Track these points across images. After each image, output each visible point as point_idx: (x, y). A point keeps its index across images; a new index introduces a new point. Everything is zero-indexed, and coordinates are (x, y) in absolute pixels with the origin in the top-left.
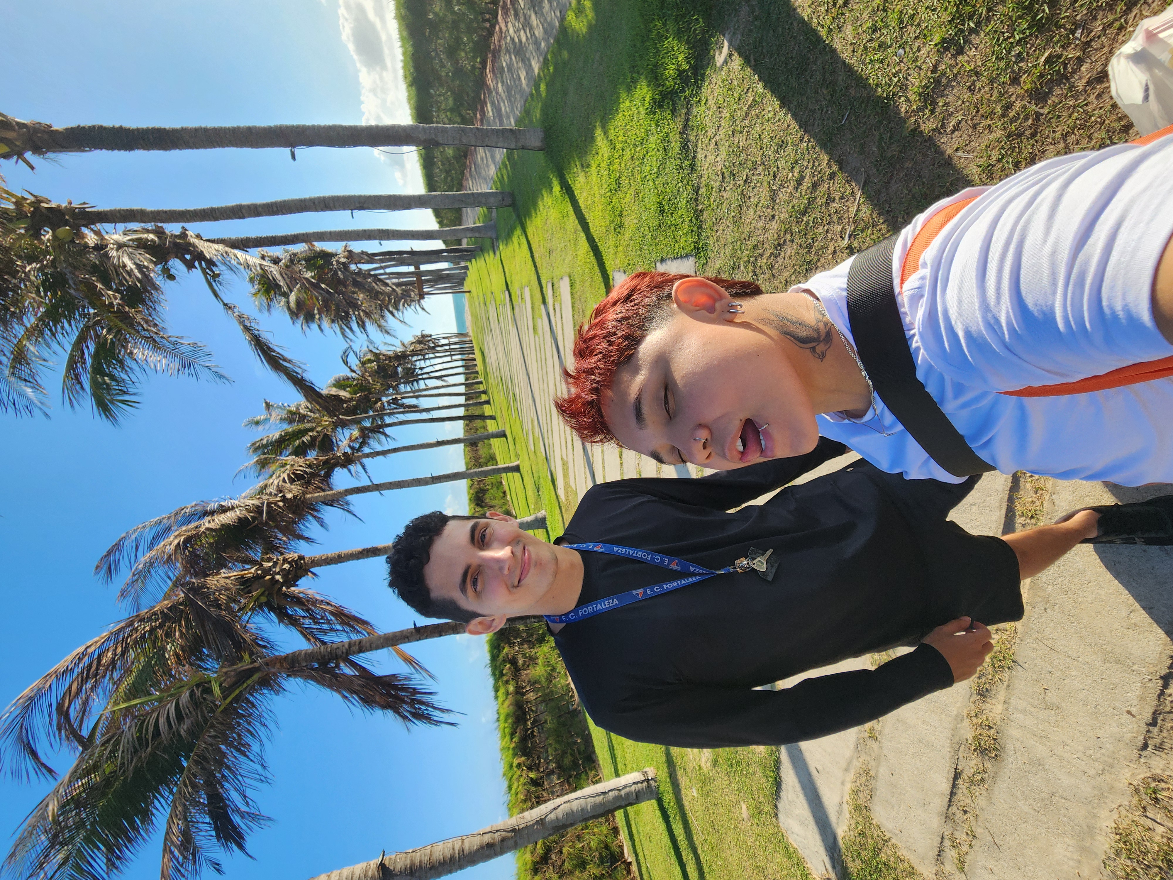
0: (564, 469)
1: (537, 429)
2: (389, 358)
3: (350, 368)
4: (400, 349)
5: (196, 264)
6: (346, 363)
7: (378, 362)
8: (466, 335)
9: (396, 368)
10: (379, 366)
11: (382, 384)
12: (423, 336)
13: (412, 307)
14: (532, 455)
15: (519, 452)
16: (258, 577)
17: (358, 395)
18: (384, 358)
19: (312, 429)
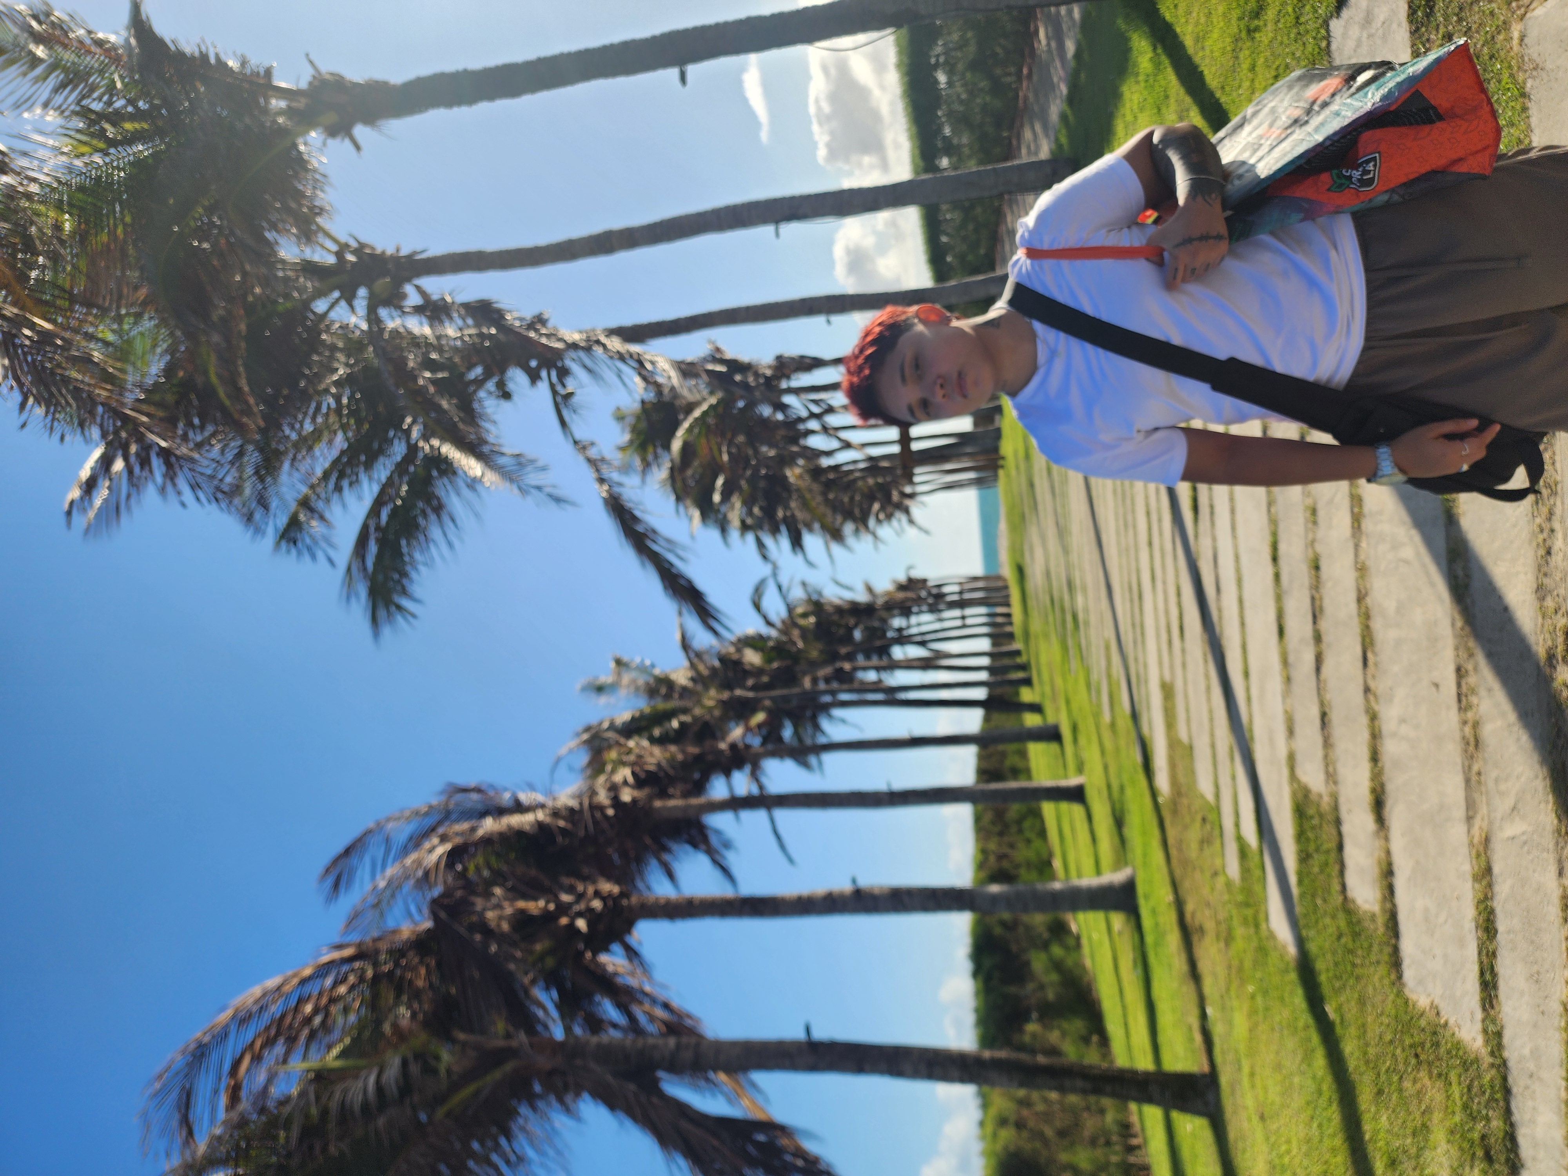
0: (1166, 710)
1: (1115, 659)
2: (840, 611)
3: (766, 619)
4: (862, 597)
5: (544, 373)
6: (758, 609)
7: (817, 617)
8: (1000, 578)
9: (850, 630)
10: (819, 624)
11: (821, 651)
15: (1085, 754)
16: (548, 918)
17: (775, 665)
18: (832, 610)
19: (685, 711)
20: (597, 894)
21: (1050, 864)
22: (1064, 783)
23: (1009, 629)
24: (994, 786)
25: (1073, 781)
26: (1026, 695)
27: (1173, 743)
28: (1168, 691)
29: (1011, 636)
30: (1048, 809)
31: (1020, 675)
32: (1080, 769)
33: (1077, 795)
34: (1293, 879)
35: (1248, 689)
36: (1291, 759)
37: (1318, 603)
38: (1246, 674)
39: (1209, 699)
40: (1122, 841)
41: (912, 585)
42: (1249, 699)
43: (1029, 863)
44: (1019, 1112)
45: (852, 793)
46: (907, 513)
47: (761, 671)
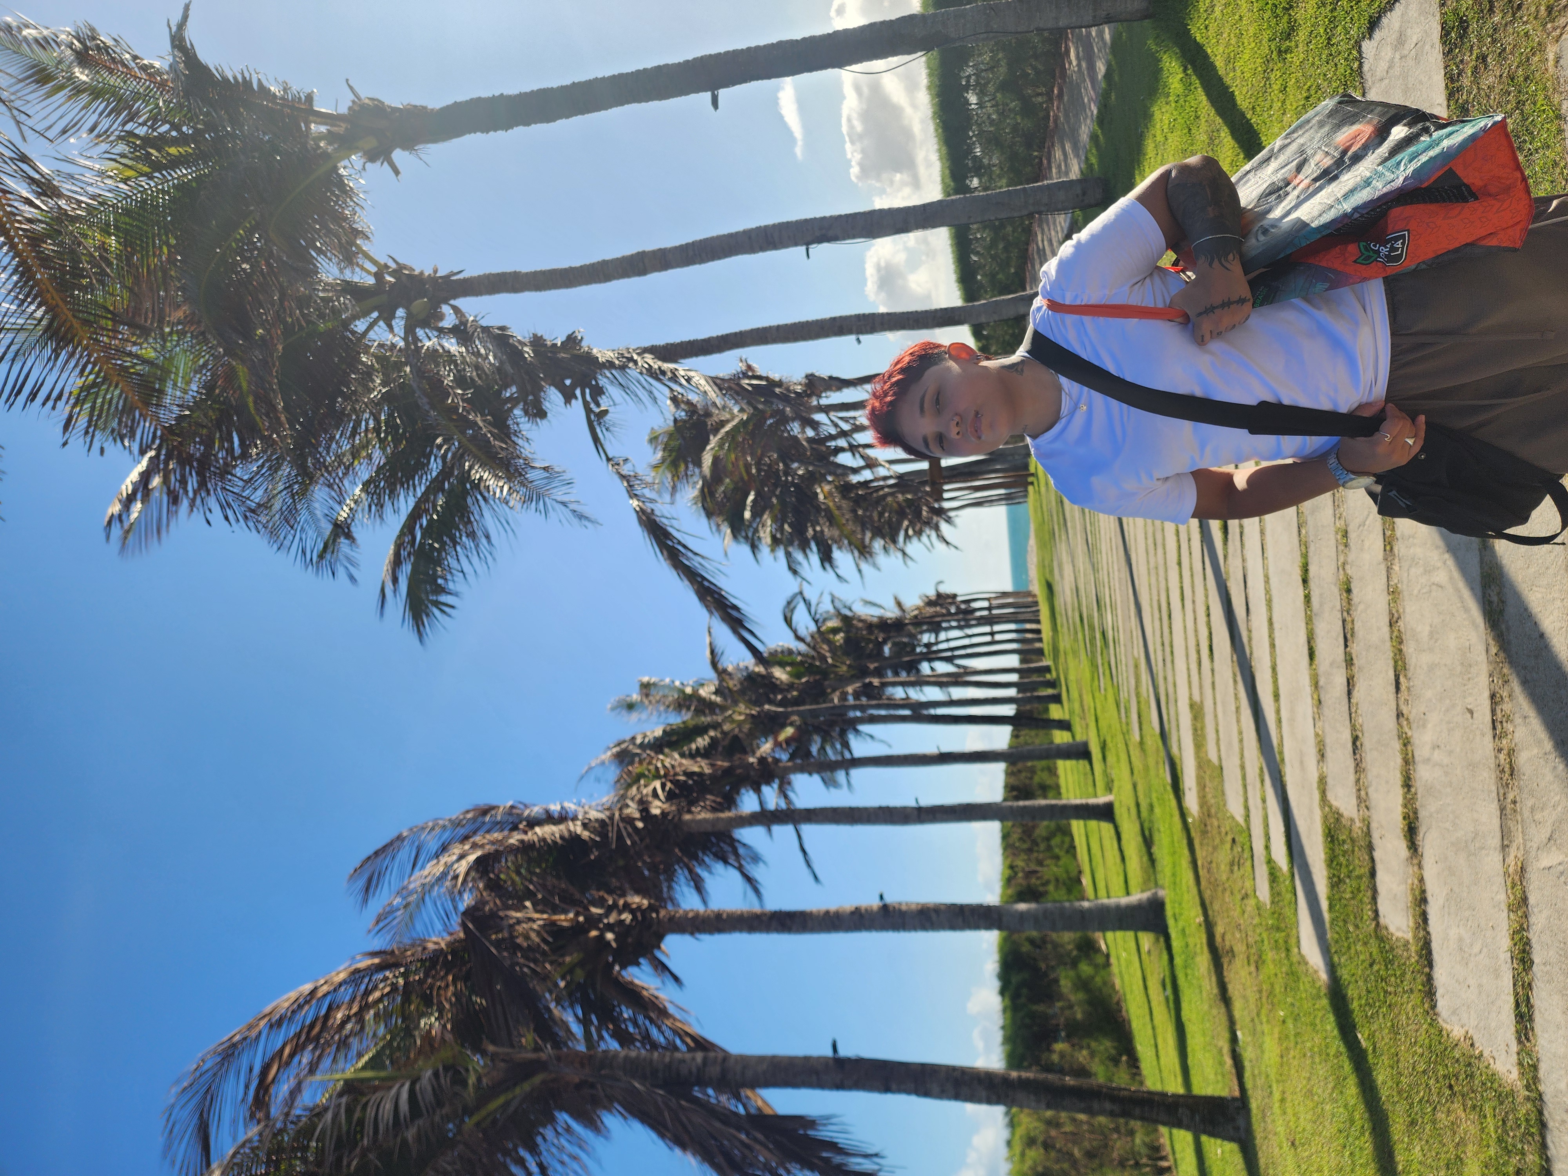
0: (1195, 730)
1: (1145, 677)
2: (870, 626)
3: (795, 632)
4: (892, 613)
5: (578, 392)
6: (788, 622)
7: (846, 632)
8: (1029, 594)
9: (880, 646)
10: (847, 640)
11: (849, 666)
12: (939, 595)
13: (924, 538)
14: (1135, 753)
15: (1114, 773)
16: (578, 930)
17: (804, 680)
18: (860, 625)
19: (716, 726)
20: (627, 907)
21: (1079, 882)
22: (1092, 801)
23: (1038, 645)
24: (1021, 803)
25: (1102, 799)
26: (1055, 712)
27: (1202, 764)
28: (1197, 711)
29: (1040, 652)
30: (1077, 826)
31: (1050, 691)
32: (1109, 789)
33: (1106, 813)
34: (1326, 902)
35: (1277, 709)
36: (1322, 782)
37: (1349, 626)
38: (1276, 695)
39: (1239, 721)
40: (1152, 860)
41: (942, 600)
42: (1279, 719)
43: (1057, 880)
44: (1047, 1132)
45: (880, 808)
46: (937, 528)
47: (791, 686)
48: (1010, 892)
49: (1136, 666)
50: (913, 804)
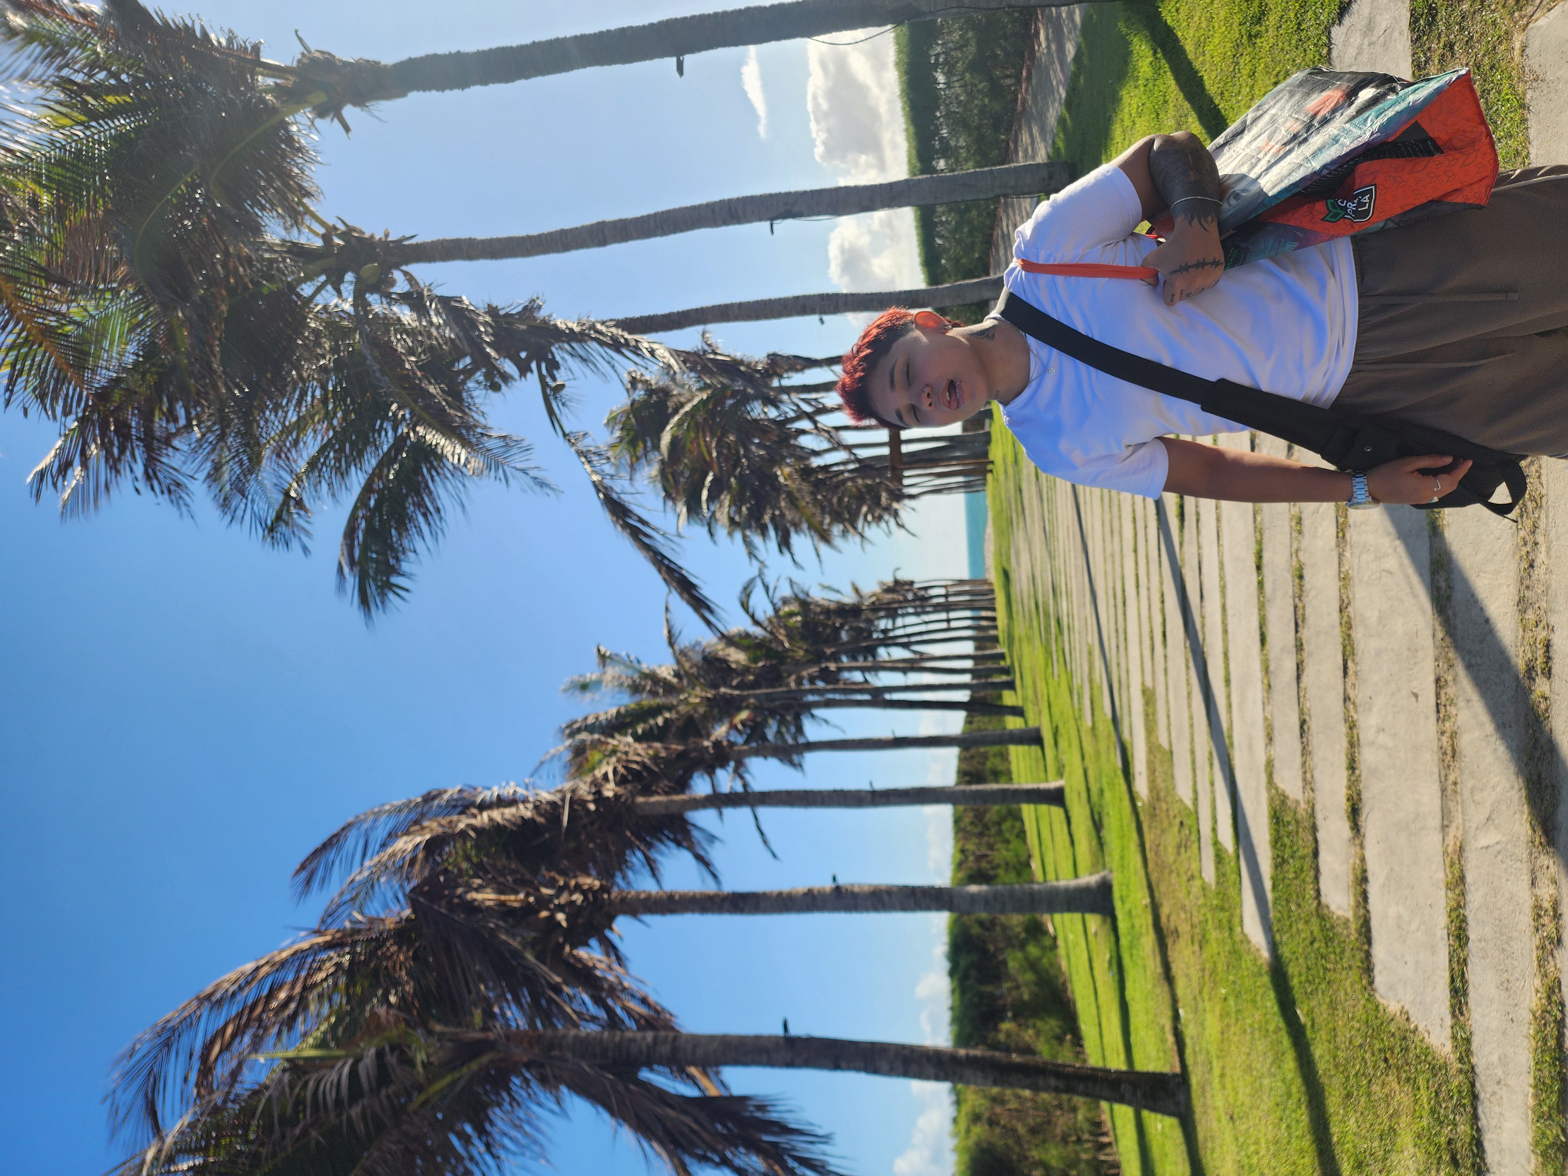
0: (1147, 715)
1: (1098, 664)
2: (827, 611)
3: (752, 617)
4: (849, 598)
5: (534, 365)
6: (745, 606)
7: (804, 616)
8: (985, 582)
9: (837, 631)
10: (805, 624)
11: (806, 651)
12: (897, 582)
13: (883, 525)
14: (1087, 739)
16: (528, 911)
17: (760, 664)
18: (818, 610)
19: (670, 708)
20: (578, 888)
21: (1028, 865)
22: (1043, 786)
23: (992, 632)
24: (974, 787)
25: (1053, 784)
26: (1009, 698)
27: (1153, 748)
28: (1149, 696)
29: (995, 640)
30: (1028, 811)
31: (1004, 678)
32: (1060, 774)
33: (1056, 797)
34: (1268, 884)
35: (1229, 696)
36: (1270, 765)
37: (1300, 612)
38: (1228, 682)
39: (1189, 706)
40: (1101, 844)
41: (898, 586)
42: (1229, 706)
43: (1007, 864)
44: (992, 1108)
45: (835, 791)
46: (896, 514)
47: (746, 670)
48: (961, 875)
49: (1090, 653)
50: (867, 787)
